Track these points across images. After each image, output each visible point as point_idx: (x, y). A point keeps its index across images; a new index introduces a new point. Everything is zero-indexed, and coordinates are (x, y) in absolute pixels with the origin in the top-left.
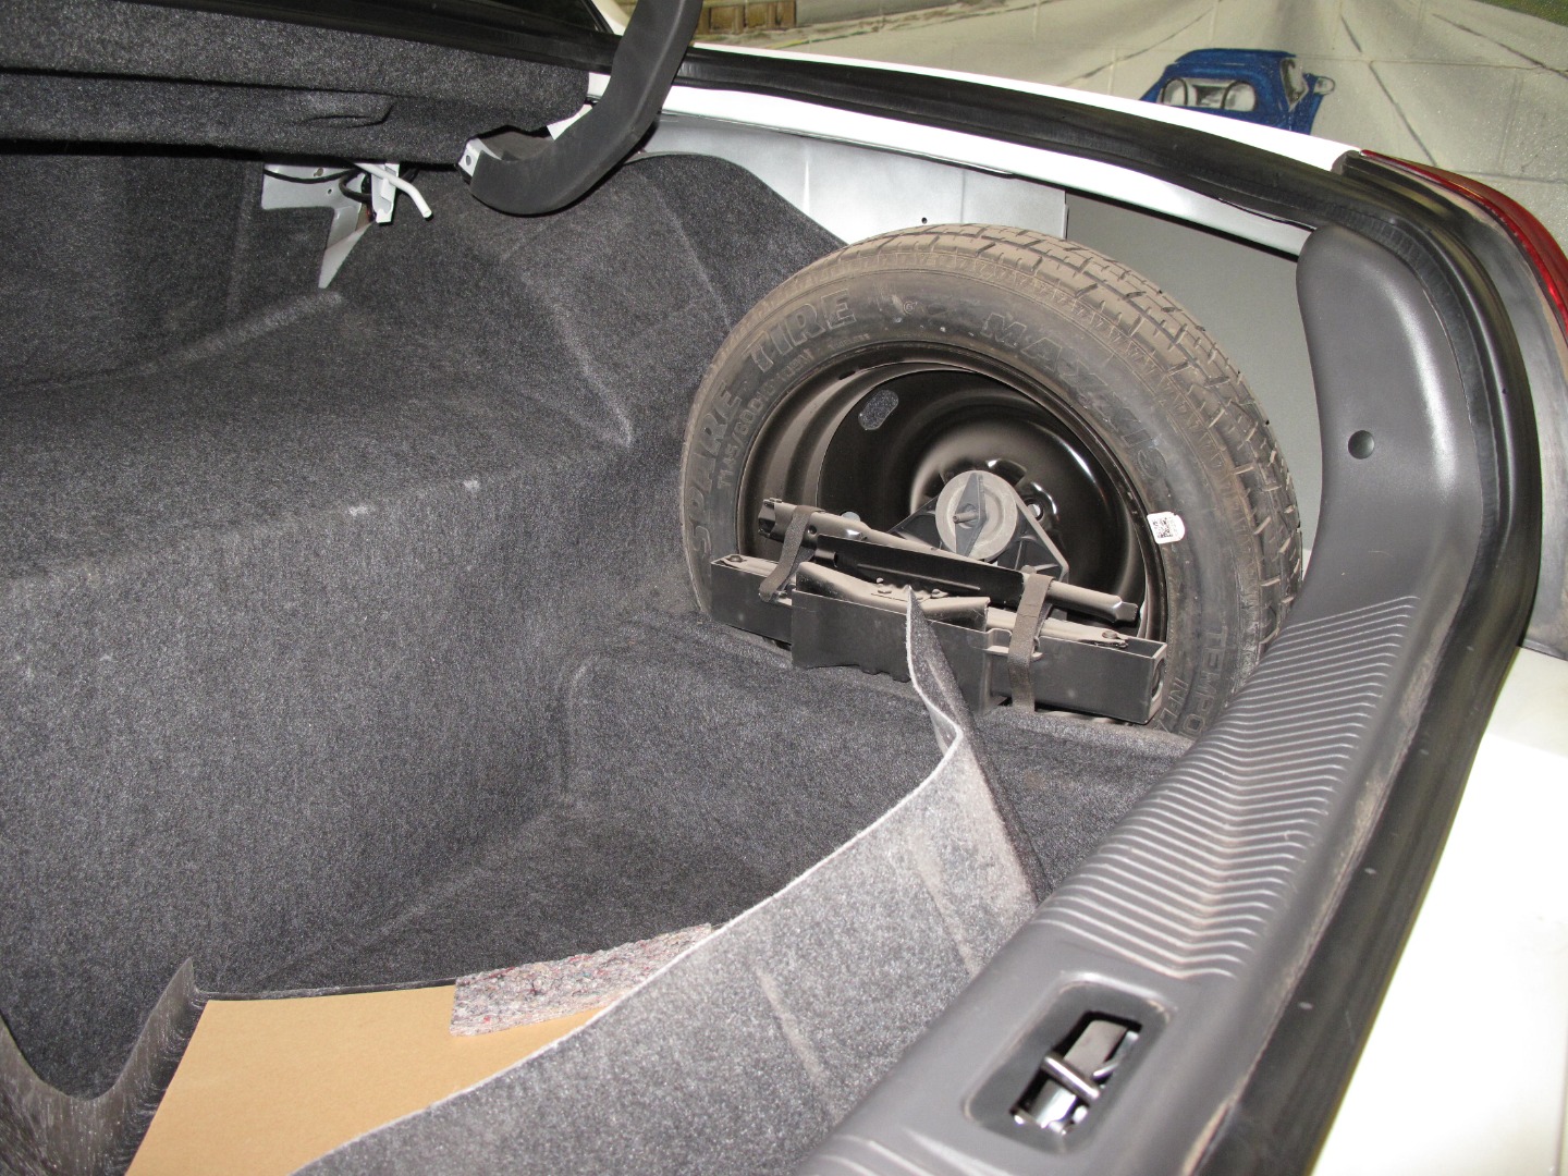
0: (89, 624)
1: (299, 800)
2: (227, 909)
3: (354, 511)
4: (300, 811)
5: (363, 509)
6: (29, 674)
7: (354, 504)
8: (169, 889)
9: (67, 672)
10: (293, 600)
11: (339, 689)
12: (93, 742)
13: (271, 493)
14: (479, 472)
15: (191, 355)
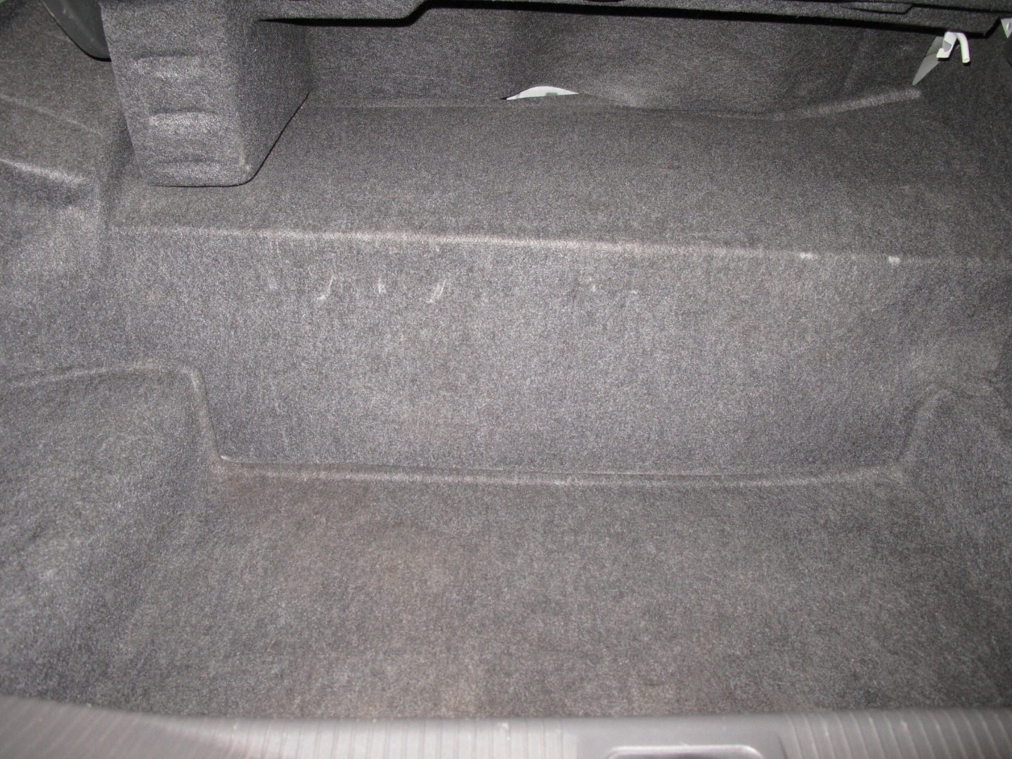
0: (630, 274)
1: (718, 399)
2: (661, 434)
3: (803, 255)
4: (717, 404)
5: (809, 256)
6: (594, 289)
7: (806, 251)
8: (633, 412)
9: (612, 294)
10: (747, 294)
11: (761, 350)
12: (617, 330)
13: (760, 231)
14: (904, 252)
15: (808, 113)
